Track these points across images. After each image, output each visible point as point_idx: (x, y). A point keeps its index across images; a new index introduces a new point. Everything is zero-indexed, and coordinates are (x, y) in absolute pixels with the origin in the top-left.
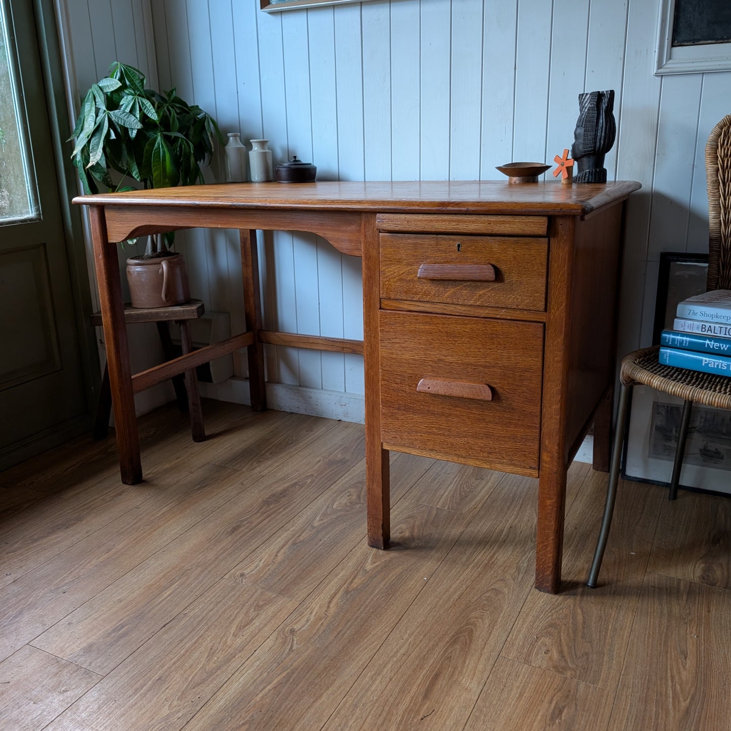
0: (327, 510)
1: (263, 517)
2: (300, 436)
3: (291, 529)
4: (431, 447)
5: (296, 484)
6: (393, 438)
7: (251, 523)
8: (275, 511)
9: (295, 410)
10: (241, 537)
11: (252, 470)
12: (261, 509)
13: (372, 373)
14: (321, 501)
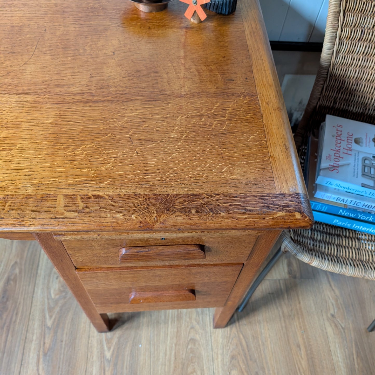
0: (49, 303)
3: (34, 338)
8: (10, 322)
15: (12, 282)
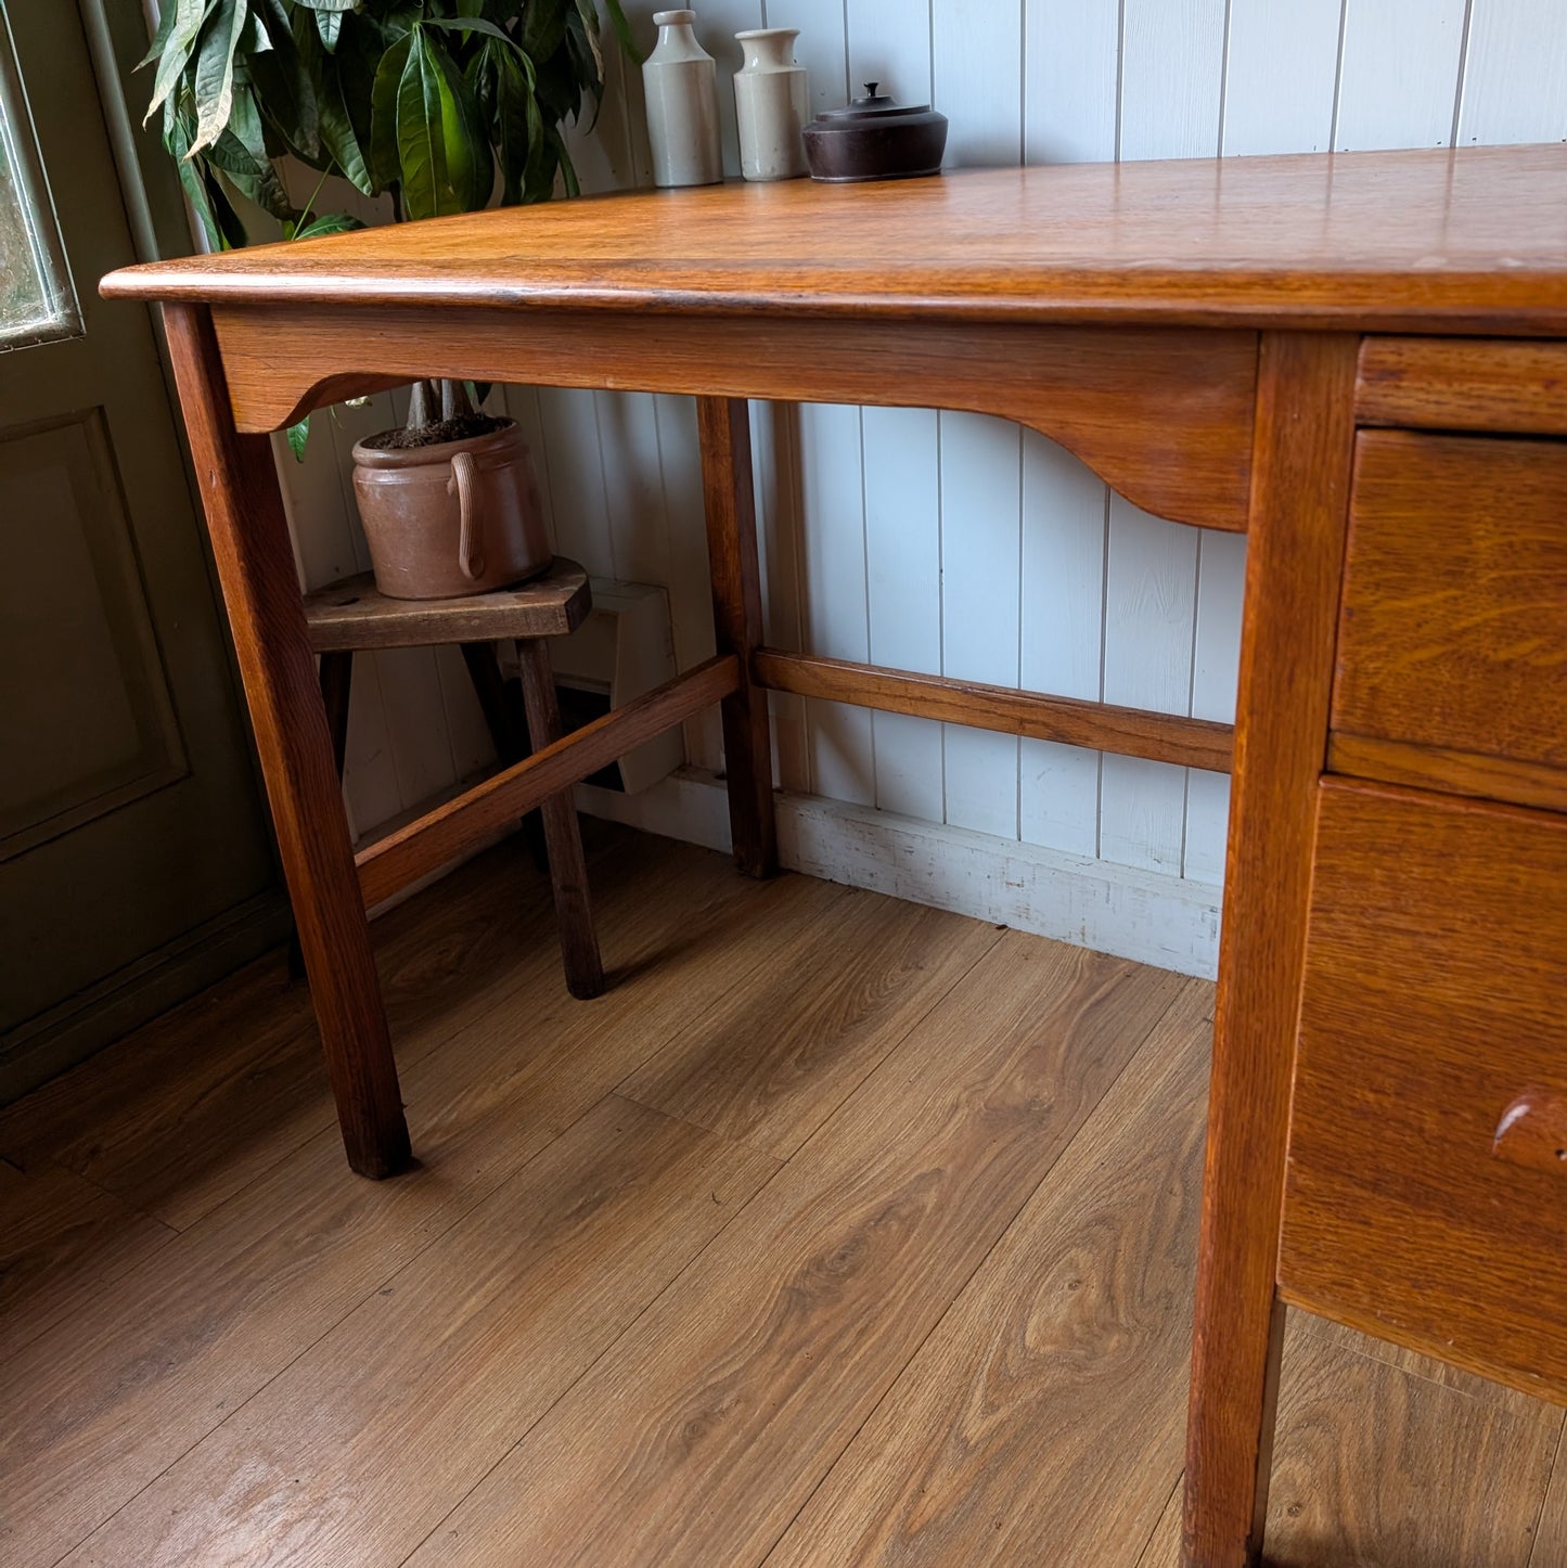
0: (1005, 1355)
1: (788, 1371)
2: (886, 988)
3: (890, 1449)
4: (1520, 1358)
5: (887, 1212)
6: (1334, 1283)
7: (747, 1400)
8: (827, 1348)
9: (863, 881)
10: (718, 1477)
11: (746, 1132)
12: (779, 1328)
13: (1257, 1026)
14: (980, 1302)
15: (895, 1226)
